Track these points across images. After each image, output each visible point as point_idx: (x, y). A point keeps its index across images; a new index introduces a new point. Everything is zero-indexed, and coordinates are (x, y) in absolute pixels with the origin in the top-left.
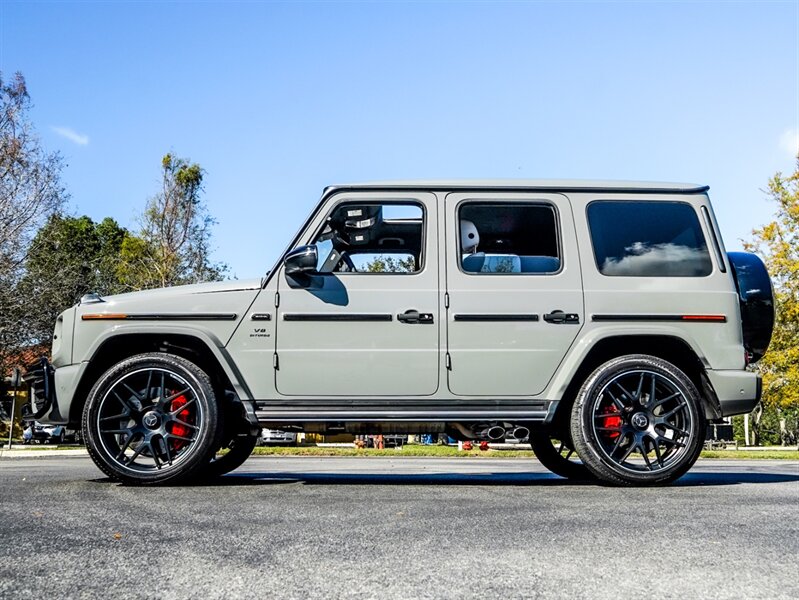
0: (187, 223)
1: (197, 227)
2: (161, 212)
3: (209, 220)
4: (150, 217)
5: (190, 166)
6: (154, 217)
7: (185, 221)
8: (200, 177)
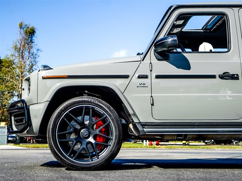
0: (30, 51)
1: (34, 53)
2: (19, 47)
3: (38, 50)
4: (14, 48)
5: (30, 27)
6: (16, 49)
7: (28, 50)
8: (35, 32)
